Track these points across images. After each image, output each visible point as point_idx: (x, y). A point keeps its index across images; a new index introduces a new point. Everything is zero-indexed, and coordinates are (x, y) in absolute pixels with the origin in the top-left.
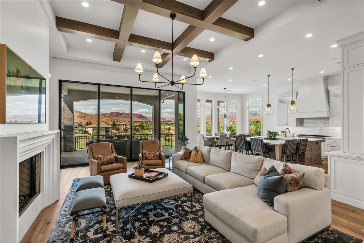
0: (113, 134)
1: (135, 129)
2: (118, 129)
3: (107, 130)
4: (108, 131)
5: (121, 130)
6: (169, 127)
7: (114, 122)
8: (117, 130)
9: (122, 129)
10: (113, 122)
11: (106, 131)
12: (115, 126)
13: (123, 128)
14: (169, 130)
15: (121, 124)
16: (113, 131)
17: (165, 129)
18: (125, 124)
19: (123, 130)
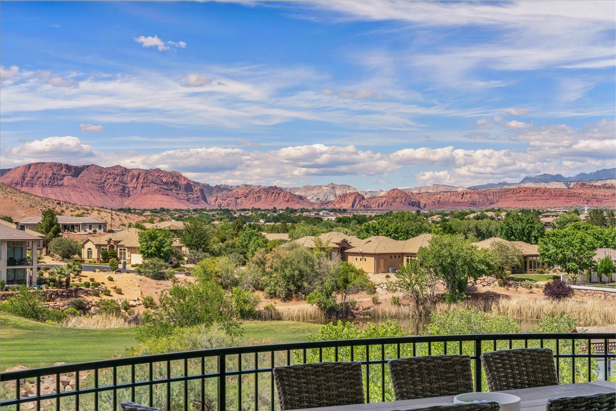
0: (46, 275)
1: (159, 249)
2: (69, 252)
3: (17, 257)
4: (23, 261)
5: (85, 254)
6: (345, 241)
7: (50, 215)
8: (66, 256)
9: (90, 252)
10: (45, 214)
11: (11, 262)
12: (56, 233)
13: (98, 246)
14: (344, 258)
15: (84, 225)
16: (48, 260)
17: (323, 249)
18: (105, 224)
19: (95, 255)
